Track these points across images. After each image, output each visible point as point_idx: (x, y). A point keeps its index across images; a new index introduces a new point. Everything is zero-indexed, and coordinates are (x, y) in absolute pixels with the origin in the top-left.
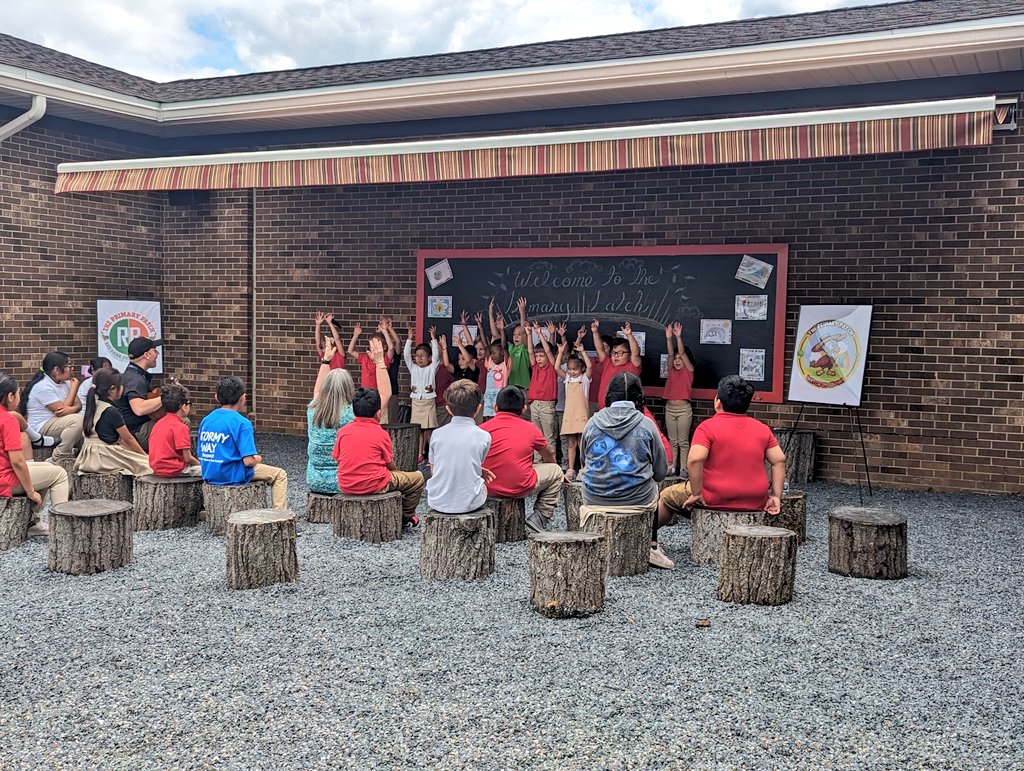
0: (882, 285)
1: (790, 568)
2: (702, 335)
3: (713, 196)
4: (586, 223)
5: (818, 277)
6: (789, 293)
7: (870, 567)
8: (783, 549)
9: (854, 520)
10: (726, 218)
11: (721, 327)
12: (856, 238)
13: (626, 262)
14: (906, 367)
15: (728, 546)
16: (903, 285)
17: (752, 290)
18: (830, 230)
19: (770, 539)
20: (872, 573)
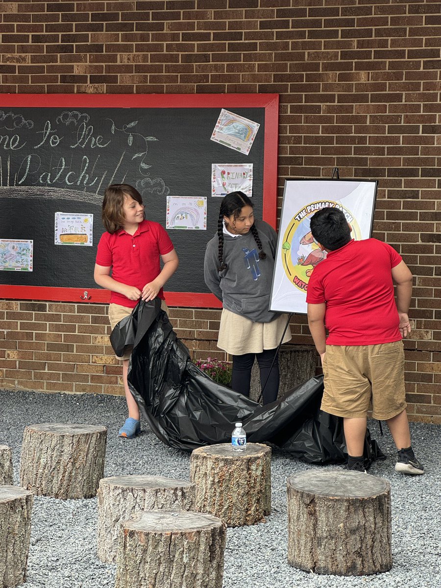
0: (399, 151)
1: (213, 575)
2: (169, 217)
3: (180, 26)
4: (8, 59)
5: (317, 140)
6: (280, 160)
7: (340, 557)
8: (202, 547)
9: (317, 492)
10: (198, 58)
11: (193, 206)
12: (364, 87)
13: (66, 117)
14: (430, 260)
15: (125, 547)
16: (426, 151)
17: (233, 157)
18: (332, 77)
19: (182, 534)
20: (342, 567)
